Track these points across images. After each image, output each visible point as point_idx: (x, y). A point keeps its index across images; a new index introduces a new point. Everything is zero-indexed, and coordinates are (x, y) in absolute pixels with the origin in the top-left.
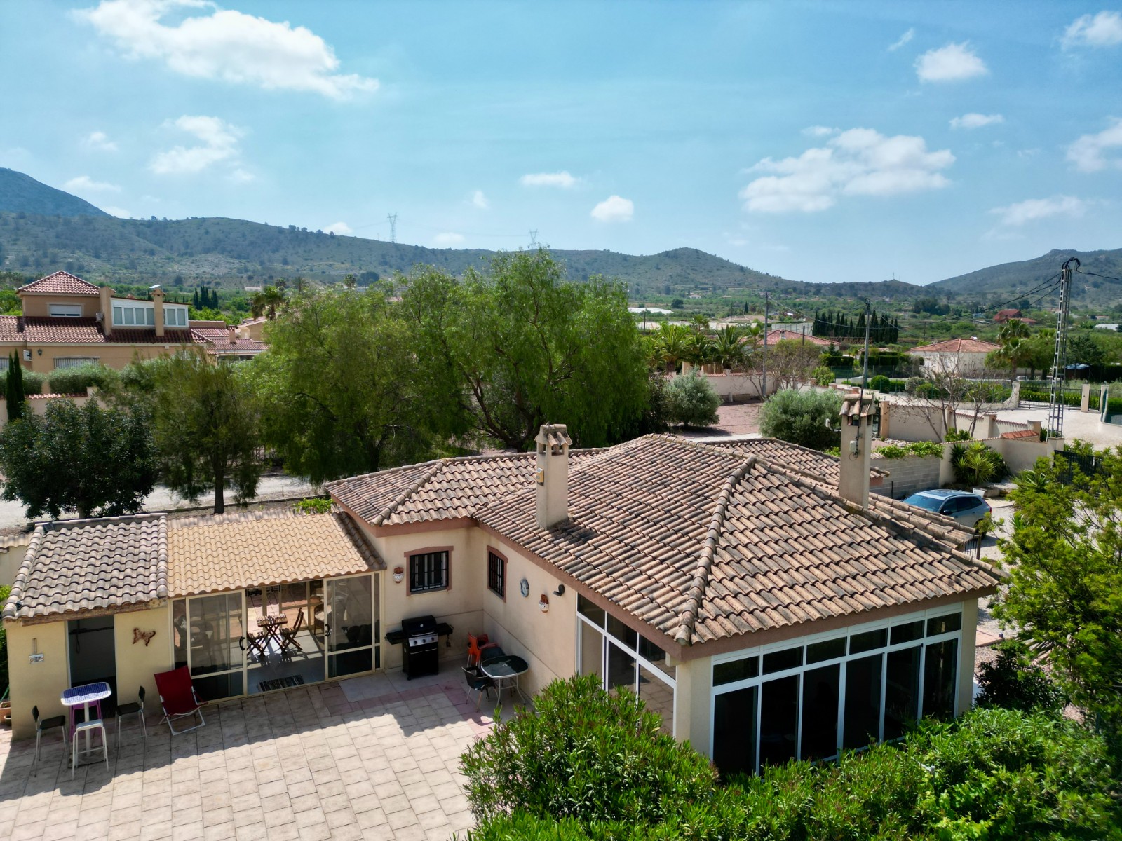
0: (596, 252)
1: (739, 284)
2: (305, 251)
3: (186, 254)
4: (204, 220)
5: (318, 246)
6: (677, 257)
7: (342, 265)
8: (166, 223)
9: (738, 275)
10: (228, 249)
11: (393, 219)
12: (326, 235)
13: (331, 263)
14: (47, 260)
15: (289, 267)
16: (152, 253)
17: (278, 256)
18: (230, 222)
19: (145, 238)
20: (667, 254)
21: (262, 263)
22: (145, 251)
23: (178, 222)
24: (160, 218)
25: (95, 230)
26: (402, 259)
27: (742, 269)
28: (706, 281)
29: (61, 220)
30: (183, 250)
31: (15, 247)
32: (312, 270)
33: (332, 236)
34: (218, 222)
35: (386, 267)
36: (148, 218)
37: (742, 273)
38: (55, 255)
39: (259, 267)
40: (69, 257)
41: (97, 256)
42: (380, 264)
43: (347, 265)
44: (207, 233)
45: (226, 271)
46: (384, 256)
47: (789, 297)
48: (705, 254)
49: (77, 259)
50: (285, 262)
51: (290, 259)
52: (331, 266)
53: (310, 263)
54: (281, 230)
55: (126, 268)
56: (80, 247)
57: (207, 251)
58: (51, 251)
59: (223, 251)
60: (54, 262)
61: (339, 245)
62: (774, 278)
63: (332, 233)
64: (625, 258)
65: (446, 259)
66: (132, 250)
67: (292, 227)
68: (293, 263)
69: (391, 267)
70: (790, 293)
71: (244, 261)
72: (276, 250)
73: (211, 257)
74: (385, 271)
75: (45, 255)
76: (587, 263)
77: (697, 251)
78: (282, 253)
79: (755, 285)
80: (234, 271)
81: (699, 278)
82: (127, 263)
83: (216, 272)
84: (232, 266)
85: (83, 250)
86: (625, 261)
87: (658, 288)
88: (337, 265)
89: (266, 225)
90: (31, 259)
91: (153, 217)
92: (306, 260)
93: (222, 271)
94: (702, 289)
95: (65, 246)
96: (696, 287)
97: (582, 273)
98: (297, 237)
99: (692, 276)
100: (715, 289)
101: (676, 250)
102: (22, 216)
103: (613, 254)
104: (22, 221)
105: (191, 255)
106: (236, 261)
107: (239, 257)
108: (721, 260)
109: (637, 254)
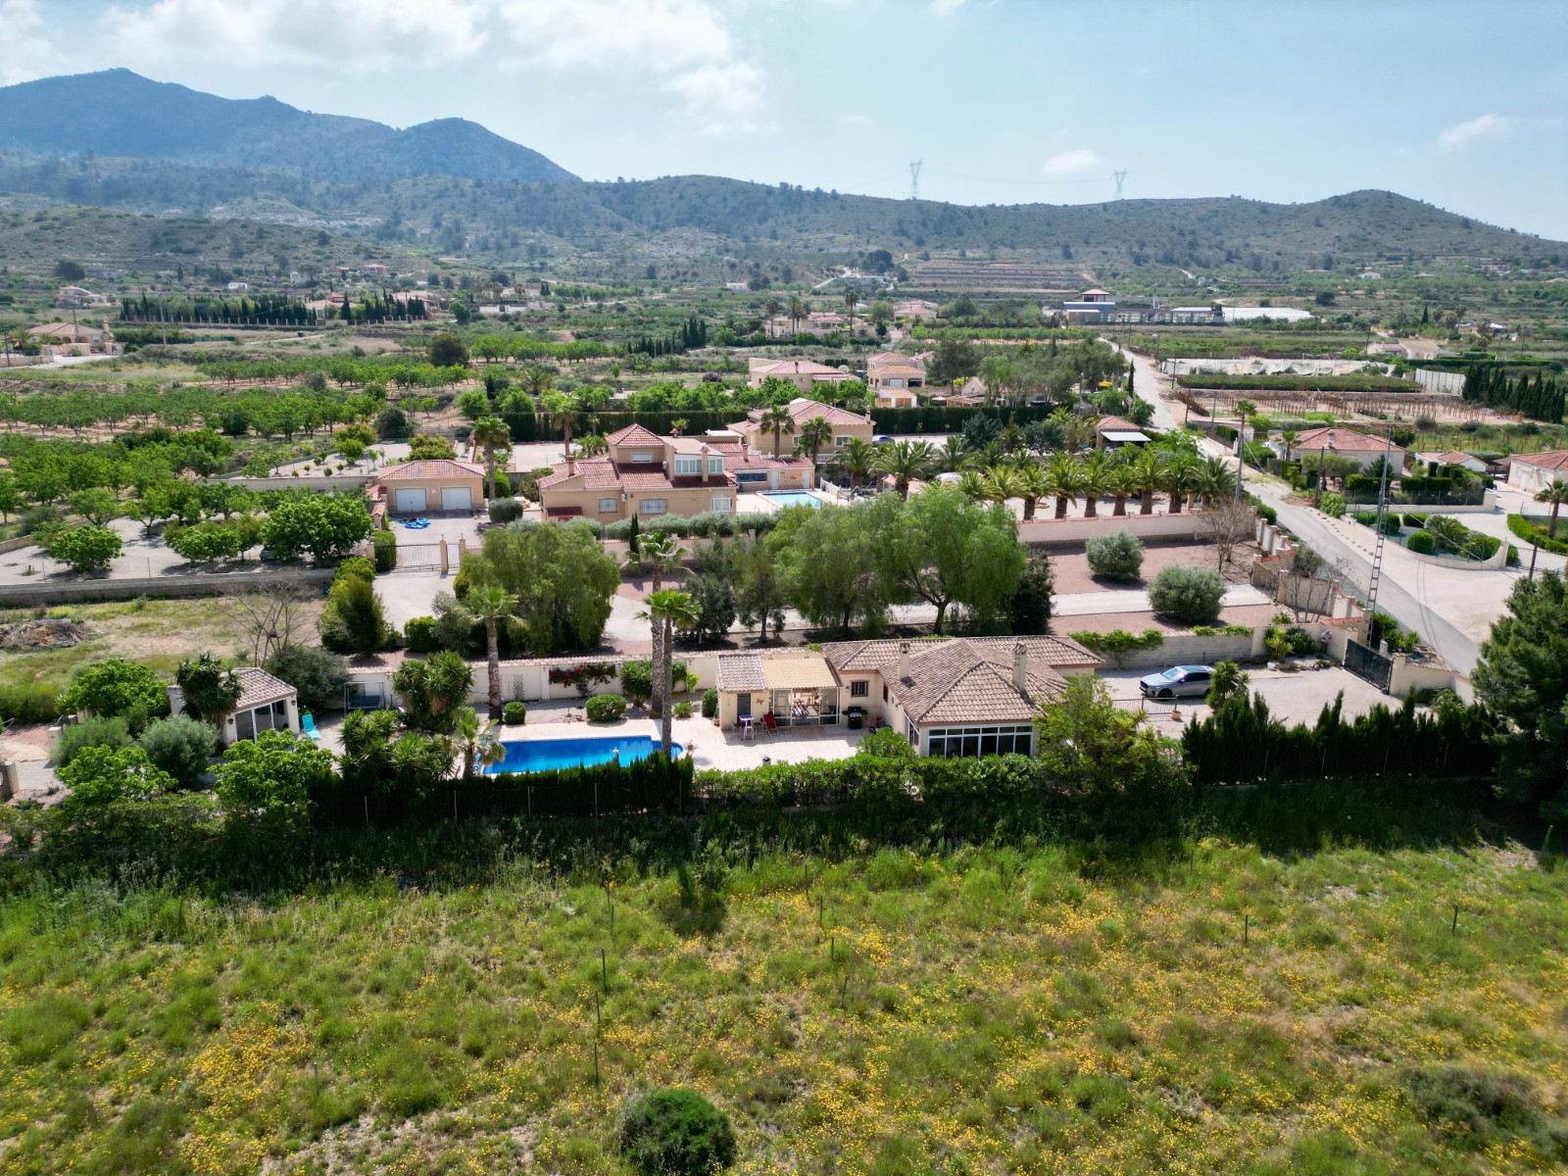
0: (1217, 200)
1: (1457, 250)
2: (800, 220)
3: (656, 227)
4: (678, 180)
5: (816, 211)
6: (1354, 206)
7: (845, 238)
8: (635, 186)
9: (1458, 234)
10: (706, 220)
11: (916, 166)
12: (826, 194)
13: (831, 235)
14: (507, 242)
15: (778, 243)
16: (619, 228)
17: (765, 228)
18: (709, 181)
19: (611, 208)
20: (1337, 201)
21: (746, 239)
22: (612, 226)
23: (648, 184)
24: (628, 180)
25: (556, 200)
26: (925, 226)
27: (1466, 223)
28: (1399, 244)
29: (520, 187)
30: (653, 222)
31: (474, 225)
32: (806, 247)
33: (834, 195)
34: (695, 181)
35: (903, 239)
36: (614, 180)
37: (1465, 231)
38: (515, 235)
39: (742, 245)
40: (531, 237)
41: (560, 235)
42: (895, 234)
43: (851, 237)
44: (682, 197)
45: (702, 251)
46: (900, 222)
47: (1541, 273)
48: (1402, 200)
49: (539, 240)
50: (774, 236)
51: (780, 231)
52: (830, 239)
53: (805, 236)
54: (770, 190)
55: (592, 251)
56: (541, 223)
57: (681, 223)
58: (512, 229)
59: (699, 223)
60: (515, 244)
61: (843, 208)
62: (1525, 236)
63: (834, 191)
64: (1265, 209)
65: (986, 223)
66: (598, 225)
67: (784, 185)
68: (784, 237)
69: (909, 237)
70: (1544, 267)
71: (724, 236)
72: (763, 219)
73: (687, 233)
74: (901, 244)
75: (506, 236)
76: (1202, 219)
77: (1389, 195)
78: (770, 223)
79: (1485, 251)
80: (713, 251)
81: (1388, 239)
82: (592, 242)
83: (691, 254)
84: (710, 244)
85: (545, 227)
86: (1266, 214)
87: (1312, 258)
88: (840, 237)
89: (752, 184)
90: (492, 240)
91: (620, 178)
92: (800, 231)
93: (698, 252)
94: (1389, 259)
95: (526, 223)
96: (1380, 255)
97: (1189, 238)
98: (791, 200)
99: (1375, 237)
100: (1411, 259)
101: (1354, 193)
102: (479, 185)
103: (1246, 202)
104: (479, 191)
105: (663, 230)
106: (715, 237)
107: (718, 231)
108: (1431, 208)
109: (1286, 201)
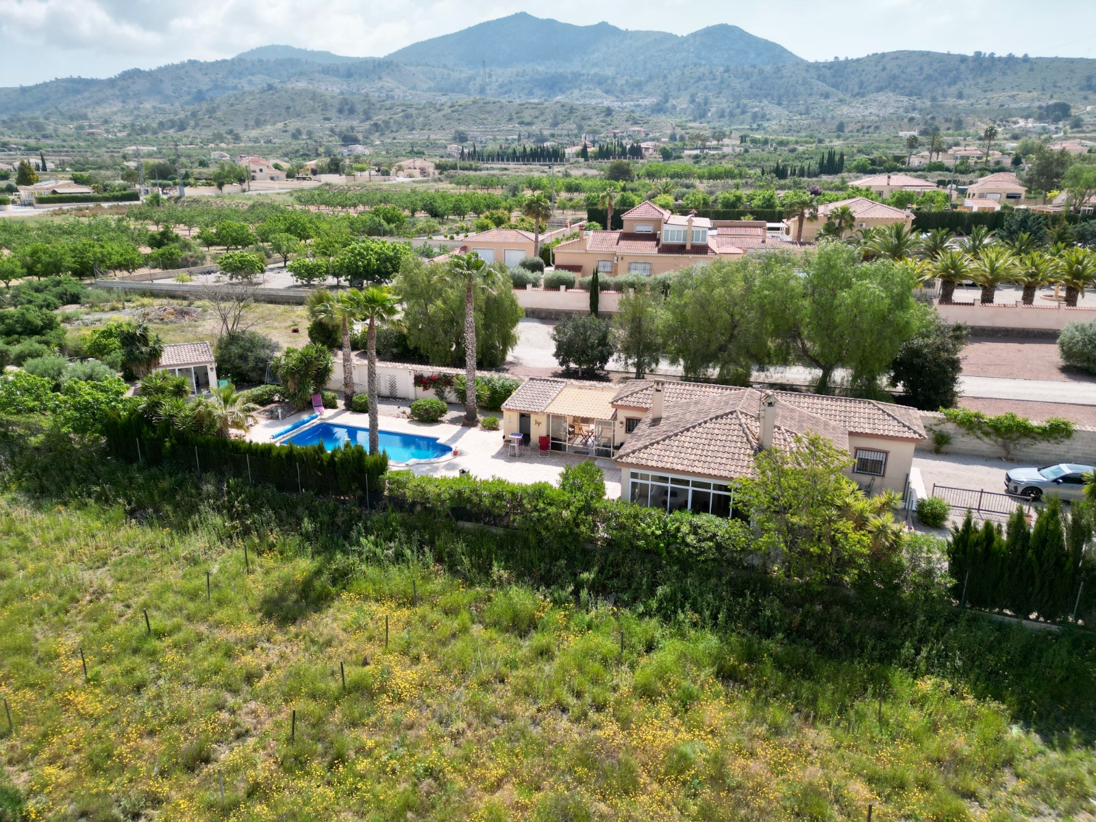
2: (987, 82)
3: (858, 94)
4: (884, 55)
5: (1004, 74)
7: (1029, 95)
8: (847, 62)
10: (901, 86)
12: (1018, 58)
13: (1015, 93)
14: (738, 111)
15: (962, 102)
16: (827, 96)
17: (954, 90)
18: (910, 54)
19: (824, 81)
21: (933, 99)
22: (821, 95)
23: (858, 60)
24: (842, 58)
25: (782, 77)
29: (756, 70)
30: (856, 90)
31: (718, 100)
32: (988, 104)
33: (1026, 59)
34: (897, 56)
35: (1088, 93)
36: (831, 59)
38: (745, 106)
39: (929, 104)
40: (757, 107)
41: (779, 104)
42: (1080, 90)
43: (1034, 94)
44: (884, 69)
45: (892, 110)
46: (1089, 79)
49: (762, 108)
50: (960, 96)
51: (966, 92)
52: (1013, 97)
53: (989, 95)
54: (963, 59)
55: (801, 114)
56: (766, 96)
57: (880, 89)
58: (745, 101)
59: (895, 89)
60: (743, 112)
61: (1032, 69)
63: (1026, 55)
66: (811, 95)
67: (978, 54)
68: (969, 97)
71: (914, 98)
72: (953, 82)
73: (882, 97)
74: (1086, 98)
75: (738, 107)
78: (959, 85)
80: (901, 110)
82: (802, 108)
83: (881, 113)
84: (900, 104)
85: (769, 98)
88: (1023, 94)
89: (949, 54)
90: (727, 110)
91: (836, 58)
92: (986, 91)
93: (888, 111)
95: (756, 96)
98: (981, 64)
102: (727, 70)
104: (726, 75)
105: (863, 95)
106: (906, 99)
107: (910, 94)
